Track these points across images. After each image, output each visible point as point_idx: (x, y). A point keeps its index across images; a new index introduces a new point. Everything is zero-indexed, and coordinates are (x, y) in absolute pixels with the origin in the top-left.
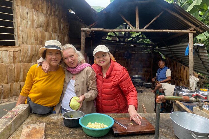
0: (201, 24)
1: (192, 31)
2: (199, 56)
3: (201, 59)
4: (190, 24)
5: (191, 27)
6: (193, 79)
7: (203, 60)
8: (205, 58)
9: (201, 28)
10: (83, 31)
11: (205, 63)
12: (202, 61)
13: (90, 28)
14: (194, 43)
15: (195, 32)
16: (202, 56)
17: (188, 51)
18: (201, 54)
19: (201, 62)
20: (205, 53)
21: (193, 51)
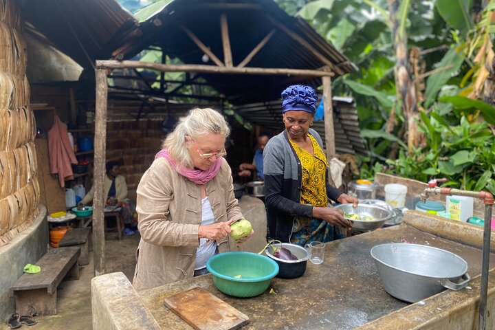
0: (342, 59)
1: (327, 73)
2: (340, 119)
3: (343, 125)
4: (324, 60)
5: (325, 65)
6: (336, 164)
7: (346, 128)
8: (351, 123)
9: (342, 68)
10: (103, 67)
11: (350, 133)
12: (345, 130)
13: (120, 61)
14: (332, 96)
15: (333, 74)
16: (346, 120)
17: (322, 111)
18: (343, 117)
19: (342, 131)
20: (353, 114)
21: (331, 111)
